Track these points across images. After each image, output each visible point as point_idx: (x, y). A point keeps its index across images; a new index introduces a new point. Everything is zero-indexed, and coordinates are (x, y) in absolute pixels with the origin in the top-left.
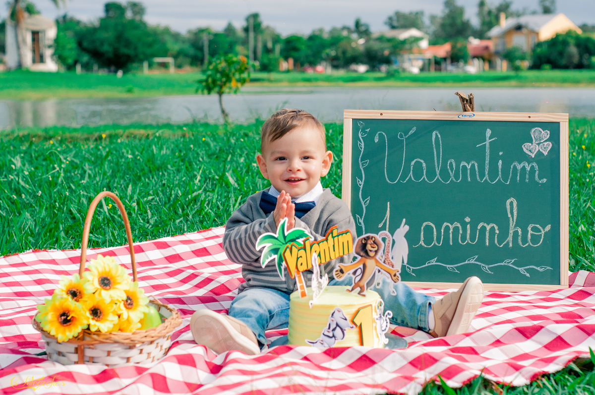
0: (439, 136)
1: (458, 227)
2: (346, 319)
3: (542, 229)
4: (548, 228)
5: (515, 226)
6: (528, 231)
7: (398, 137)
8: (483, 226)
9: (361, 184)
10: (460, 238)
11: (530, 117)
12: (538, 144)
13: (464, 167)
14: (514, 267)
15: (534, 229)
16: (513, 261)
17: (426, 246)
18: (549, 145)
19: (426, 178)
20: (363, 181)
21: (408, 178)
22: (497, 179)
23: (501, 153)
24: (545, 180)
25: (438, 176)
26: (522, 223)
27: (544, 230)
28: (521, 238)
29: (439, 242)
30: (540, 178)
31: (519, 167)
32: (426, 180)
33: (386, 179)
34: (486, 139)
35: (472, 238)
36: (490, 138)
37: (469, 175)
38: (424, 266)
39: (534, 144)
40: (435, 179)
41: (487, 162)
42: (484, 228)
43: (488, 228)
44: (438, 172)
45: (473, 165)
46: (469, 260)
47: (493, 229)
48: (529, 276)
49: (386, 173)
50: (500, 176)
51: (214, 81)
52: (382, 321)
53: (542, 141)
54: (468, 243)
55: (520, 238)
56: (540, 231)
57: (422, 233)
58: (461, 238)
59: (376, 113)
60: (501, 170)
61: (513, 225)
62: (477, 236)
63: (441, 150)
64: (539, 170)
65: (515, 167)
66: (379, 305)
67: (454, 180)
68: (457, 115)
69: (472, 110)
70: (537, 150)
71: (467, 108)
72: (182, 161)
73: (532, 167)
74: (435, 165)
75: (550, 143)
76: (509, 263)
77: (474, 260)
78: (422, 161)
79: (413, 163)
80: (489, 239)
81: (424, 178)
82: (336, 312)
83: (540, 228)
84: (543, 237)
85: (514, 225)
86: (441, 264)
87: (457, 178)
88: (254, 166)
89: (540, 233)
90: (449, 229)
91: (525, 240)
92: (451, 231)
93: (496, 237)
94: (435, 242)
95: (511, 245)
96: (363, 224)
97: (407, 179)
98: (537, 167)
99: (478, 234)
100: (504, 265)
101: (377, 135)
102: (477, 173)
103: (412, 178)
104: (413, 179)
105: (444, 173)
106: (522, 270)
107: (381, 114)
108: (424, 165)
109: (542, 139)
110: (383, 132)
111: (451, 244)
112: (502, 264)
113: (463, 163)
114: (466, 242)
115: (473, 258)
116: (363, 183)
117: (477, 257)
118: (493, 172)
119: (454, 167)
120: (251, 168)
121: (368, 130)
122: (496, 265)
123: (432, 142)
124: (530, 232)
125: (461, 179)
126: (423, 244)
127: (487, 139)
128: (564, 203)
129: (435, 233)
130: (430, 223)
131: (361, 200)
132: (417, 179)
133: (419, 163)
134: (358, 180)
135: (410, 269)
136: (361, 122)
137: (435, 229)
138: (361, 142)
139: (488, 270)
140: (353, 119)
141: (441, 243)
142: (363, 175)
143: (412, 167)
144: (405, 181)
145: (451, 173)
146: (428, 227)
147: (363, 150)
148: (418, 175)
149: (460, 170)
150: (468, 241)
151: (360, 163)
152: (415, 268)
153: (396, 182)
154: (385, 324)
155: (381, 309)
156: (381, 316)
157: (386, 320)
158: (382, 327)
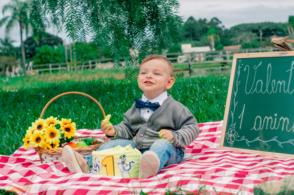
0: (271, 66)
1: (271, 119)
2: (99, 162)
13: (279, 84)
16: (293, 141)
17: (256, 130)
19: (261, 91)
20: (237, 92)
21: (254, 91)
22: (293, 91)
25: (267, 90)
33: (245, 91)
34: (291, 67)
35: (276, 126)
37: (280, 89)
38: (253, 141)
40: (265, 92)
41: (290, 81)
42: (282, 120)
43: (284, 120)
44: (267, 87)
45: (283, 83)
46: (273, 139)
47: (286, 121)
49: (246, 88)
52: (125, 165)
54: (274, 129)
57: (255, 122)
58: (271, 125)
59: (246, 55)
62: (279, 125)
63: (270, 74)
66: (122, 157)
67: (273, 92)
68: (279, 53)
74: (266, 83)
76: (291, 141)
78: (262, 81)
79: (257, 82)
80: (284, 127)
82: (96, 158)
86: (261, 140)
87: (275, 91)
92: (268, 121)
93: (287, 125)
94: (260, 127)
95: (293, 131)
96: (233, 116)
97: (254, 92)
100: (289, 143)
101: (246, 67)
102: (284, 88)
103: (256, 91)
104: (256, 92)
105: (270, 89)
107: (248, 55)
108: (262, 83)
110: (248, 65)
111: (267, 129)
112: (288, 142)
113: (279, 82)
114: (273, 128)
115: (275, 138)
116: (236, 94)
117: (277, 137)
118: (292, 87)
119: (275, 84)
121: (242, 65)
122: (285, 142)
123: (267, 70)
125: (276, 91)
126: (255, 129)
127: (292, 67)
129: (261, 122)
130: (259, 116)
131: (234, 103)
132: (258, 91)
133: (260, 82)
134: (235, 92)
135: (248, 142)
136: (240, 60)
137: (261, 120)
138: (239, 71)
139: (281, 145)
140: (237, 59)
141: (262, 128)
142: (237, 90)
143: (257, 84)
144: (253, 93)
145: (273, 88)
146: (259, 119)
147: (239, 76)
148: (258, 89)
149: (277, 86)
150: (274, 127)
151: (237, 83)
152: (250, 142)
153: (249, 93)
154: (129, 167)
155: (124, 159)
156: (123, 163)
157: (130, 165)
158: (125, 168)
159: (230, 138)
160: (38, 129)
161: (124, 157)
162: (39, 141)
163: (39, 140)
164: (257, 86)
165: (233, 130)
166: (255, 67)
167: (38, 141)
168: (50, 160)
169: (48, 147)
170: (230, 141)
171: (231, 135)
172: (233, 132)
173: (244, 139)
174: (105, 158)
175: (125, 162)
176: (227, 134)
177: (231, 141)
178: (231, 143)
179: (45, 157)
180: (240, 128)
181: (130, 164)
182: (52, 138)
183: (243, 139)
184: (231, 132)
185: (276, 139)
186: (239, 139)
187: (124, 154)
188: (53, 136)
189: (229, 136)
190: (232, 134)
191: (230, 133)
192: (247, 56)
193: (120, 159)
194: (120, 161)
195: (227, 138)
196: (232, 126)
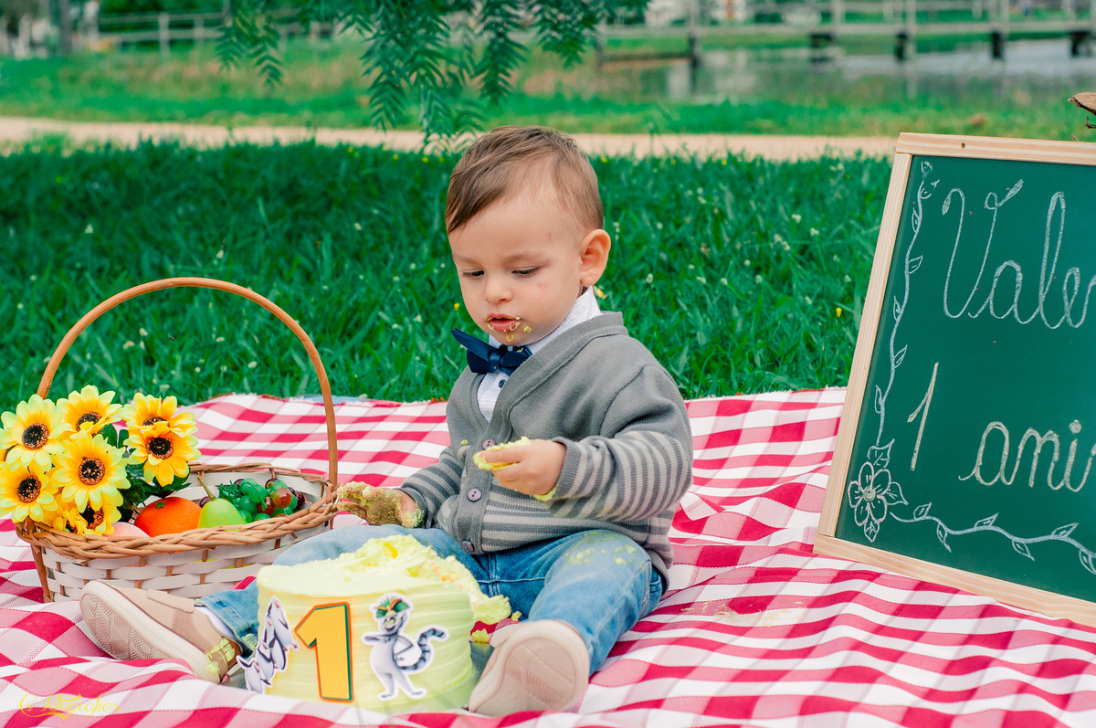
0: (1063, 206)
1: (1053, 443)
2: (286, 626)
7: (986, 202)
9: (899, 312)
10: (1050, 472)
13: (1095, 289)
17: (982, 482)
19: (1016, 310)
20: (903, 306)
21: (983, 308)
25: (1040, 308)
29: (1008, 473)
32: (1016, 315)
33: (943, 305)
35: (1076, 477)
38: (969, 531)
40: (1033, 317)
44: (1042, 297)
46: (1057, 533)
49: (946, 290)
52: (399, 646)
54: (1064, 487)
57: (982, 448)
58: (1054, 472)
59: (955, 142)
62: (1086, 474)
63: (1059, 242)
66: (388, 608)
67: (1070, 321)
74: (1039, 281)
78: (1018, 268)
79: (999, 271)
81: (1013, 312)
82: (274, 607)
86: (1002, 531)
87: (1075, 321)
90: (1035, 446)
92: (1038, 450)
94: (1001, 475)
96: (883, 409)
97: (980, 311)
99: (1088, 468)
101: (949, 197)
103: (991, 307)
104: (992, 312)
105: (1054, 306)
107: (963, 145)
108: (1020, 277)
110: (961, 189)
111: (1031, 484)
113: (1095, 280)
114: (1062, 484)
115: (1067, 529)
116: (902, 311)
117: (1074, 526)
119: (1076, 288)
121: (935, 184)
123: (1045, 220)
125: (1083, 320)
126: (978, 476)
129: (1006, 452)
130: (1001, 424)
131: (892, 351)
132: (999, 311)
133: (1010, 272)
134: (896, 302)
135: (945, 531)
136: (928, 164)
137: (1007, 442)
138: (918, 214)
139: (1092, 566)
140: (913, 156)
141: (1012, 479)
142: (907, 293)
143: (996, 280)
144: (977, 316)
145: (1067, 304)
146: (996, 434)
147: (917, 231)
148: (1003, 302)
149: (1087, 298)
150: (1065, 482)
151: (907, 262)
152: (953, 532)
153: (960, 314)
154: (415, 654)
155: (398, 618)
156: (392, 634)
157: (420, 645)
158: (402, 659)
159: (864, 503)
160: (29, 442)
161: (395, 608)
162: (31, 495)
163: (32, 489)
164: (995, 286)
165: (881, 470)
166: (991, 203)
167: (27, 495)
168: (80, 579)
169: (72, 524)
170: (866, 519)
171: (870, 493)
172: (881, 481)
173: (926, 517)
174: (311, 608)
175: (401, 633)
176: (852, 483)
177: (870, 519)
178: (868, 525)
179: (59, 564)
180: (913, 466)
181: (423, 642)
182: (88, 484)
183: (923, 514)
184: (872, 477)
185: (1070, 536)
186: (905, 512)
187: (399, 596)
188: (94, 477)
189: (861, 494)
190: (874, 486)
191: (865, 484)
192: (960, 147)
193: (378, 617)
194: (379, 628)
195: (854, 502)
196: (879, 452)
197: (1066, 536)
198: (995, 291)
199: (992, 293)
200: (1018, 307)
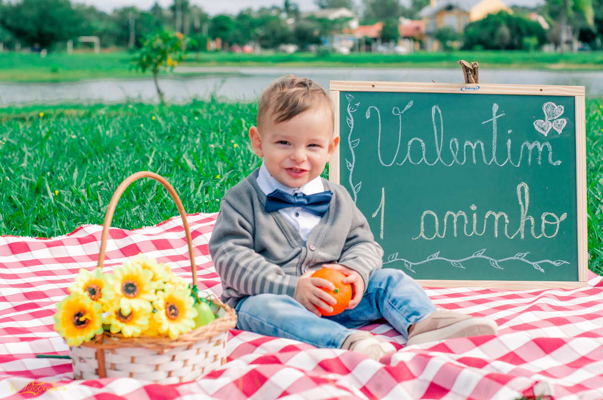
0: (440, 112)
1: (463, 216)
3: (557, 219)
4: (564, 216)
5: (527, 215)
6: (541, 221)
7: (393, 112)
8: (491, 215)
9: (351, 166)
10: (465, 229)
11: (541, 90)
12: (552, 121)
13: (468, 147)
14: (527, 261)
15: (549, 218)
16: (525, 254)
17: (426, 238)
18: (564, 122)
19: (425, 160)
20: (353, 163)
21: (405, 160)
22: (506, 161)
23: (510, 132)
24: (559, 162)
25: (439, 157)
26: (535, 211)
27: (560, 219)
28: (534, 229)
29: (441, 233)
30: (554, 160)
31: (531, 147)
32: (426, 162)
33: (379, 161)
34: (492, 115)
35: (479, 229)
36: (497, 114)
37: (474, 156)
38: (425, 261)
39: (547, 121)
40: (436, 162)
41: (494, 141)
42: (492, 217)
43: (497, 217)
44: (439, 153)
45: (479, 145)
46: (476, 254)
47: (502, 217)
48: (544, 272)
49: (379, 154)
50: (510, 158)
51: (149, 60)
53: (556, 118)
54: (474, 234)
55: (532, 228)
56: (556, 221)
57: (422, 223)
58: (467, 228)
59: (368, 84)
60: (511, 150)
61: (524, 213)
62: (485, 227)
63: (442, 128)
64: (553, 151)
65: (526, 147)
67: (458, 162)
68: (459, 87)
69: (476, 82)
70: (550, 128)
71: (471, 79)
72: (132, 141)
73: (545, 147)
74: (435, 145)
75: (565, 120)
76: (521, 257)
77: (482, 254)
78: (421, 141)
79: (410, 143)
80: (498, 230)
81: (423, 160)
83: (555, 216)
84: (558, 227)
85: (526, 213)
86: (444, 259)
87: (461, 161)
88: (211, 147)
89: (555, 223)
90: (453, 219)
91: (538, 230)
92: (455, 220)
93: (506, 227)
94: (437, 234)
95: (523, 236)
97: (404, 162)
98: (550, 148)
99: (485, 224)
100: (516, 260)
101: (369, 110)
102: (484, 154)
103: (410, 159)
104: (411, 161)
105: (446, 155)
106: (535, 264)
107: (373, 86)
108: (423, 145)
109: (556, 115)
110: (375, 106)
111: (456, 235)
112: (514, 258)
113: (467, 143)
114: (473, 233)
115: (481, 252)
116: (353, 166)
117: (484, 250)
118: (502, 154)
119: (457, 147)
120: (208, 150)
121: (358, 104)
122: (506, 259)
123: (432, 119)
124: (544, 221)
125: (465, 161)
126: (424, 236)
127: (494, 115)
128: (581, 188)
129: (437, 223)
130: (431, 211)
131: (352, 185)
132: (415, 161)
133: (416, 143)
134: (348, 162)
135: (409, 264)
136: (350, 95)
137: (436, 219)
138: (350, 119)
139: (498, 266)
140: (341, 92)
141: (444, 235)
142: (354, 157)
143: (409, 147)
144: (402, 164)
145: (454, 154)
146: (429, 216)
147: (352, 127)
148: (416, 156)
149: (465, 150)
151: (351, 143)
152: (415, 264)
153: (391, 164)
173: (396, 259)
180: (382, 237)
183: (393, 259)
185: (483, 255)
192: (371, 87)
197: (480, 255)
198: (410, 151)
199: (409, 152)
200: (426, 158)
